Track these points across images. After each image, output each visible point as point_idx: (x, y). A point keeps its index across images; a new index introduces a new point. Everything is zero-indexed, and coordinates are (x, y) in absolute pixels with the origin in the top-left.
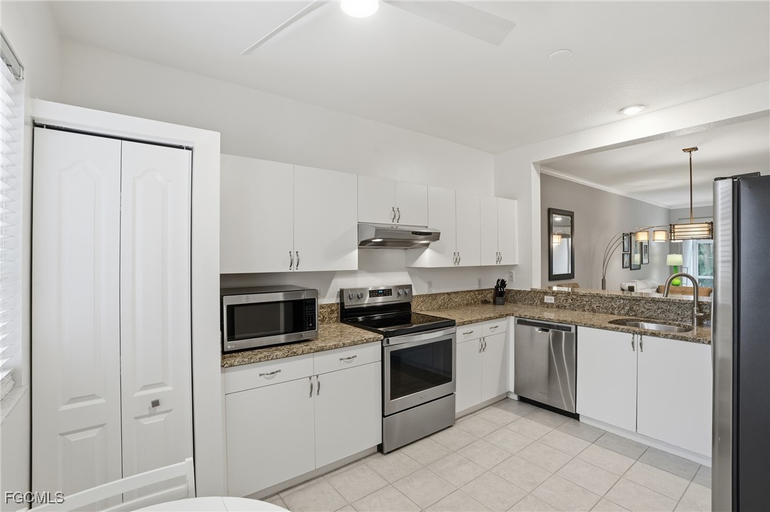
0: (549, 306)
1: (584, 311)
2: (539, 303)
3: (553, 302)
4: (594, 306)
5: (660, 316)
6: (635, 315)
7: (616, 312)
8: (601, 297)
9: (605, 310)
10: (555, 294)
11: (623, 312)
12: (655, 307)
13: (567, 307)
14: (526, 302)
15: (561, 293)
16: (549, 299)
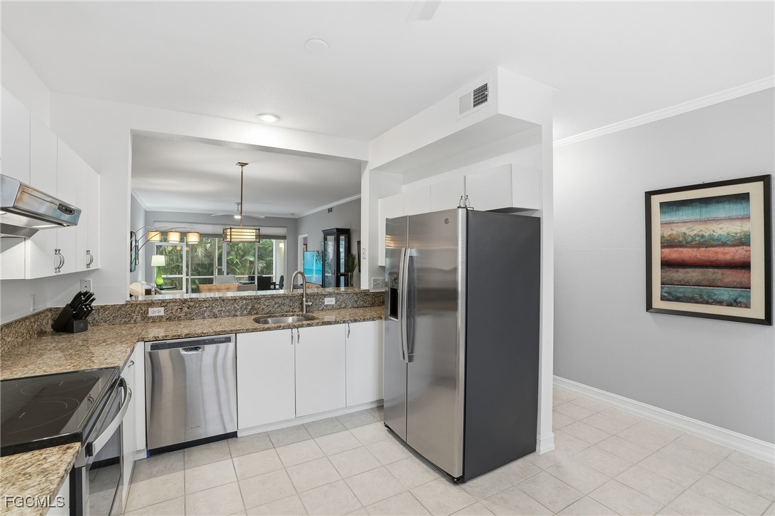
0: (155, 320)
1: (204, 318)
2: (139, 319)
3: (162, 313)
4: (216, 311)
5: (277, 310)
6: (257, 313)
7: (239, 313)
8: (223, 300)
9: (228, 314)
10: (163, 303)
11: (245, 312)
12: (273, 303)
13: (182, 317)
14: (117, 321)
15: (174, 301)
16: (155, 312)
